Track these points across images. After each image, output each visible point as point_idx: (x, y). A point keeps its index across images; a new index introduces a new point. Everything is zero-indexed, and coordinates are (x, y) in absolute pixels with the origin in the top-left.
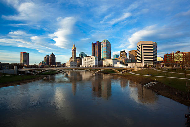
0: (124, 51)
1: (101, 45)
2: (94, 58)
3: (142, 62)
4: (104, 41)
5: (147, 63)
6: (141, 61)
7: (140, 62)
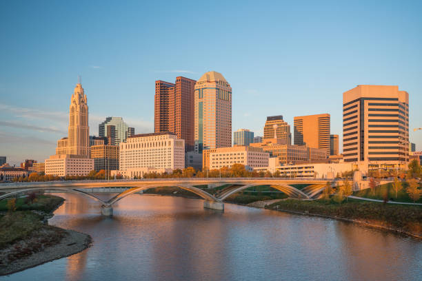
0: (280, 118)
1: (196, 93)
2: (172, 140)
3: (362, 159)
4: (208, 76)
5: (380, 163)
6: (358, 156)
7: (356, 160)
